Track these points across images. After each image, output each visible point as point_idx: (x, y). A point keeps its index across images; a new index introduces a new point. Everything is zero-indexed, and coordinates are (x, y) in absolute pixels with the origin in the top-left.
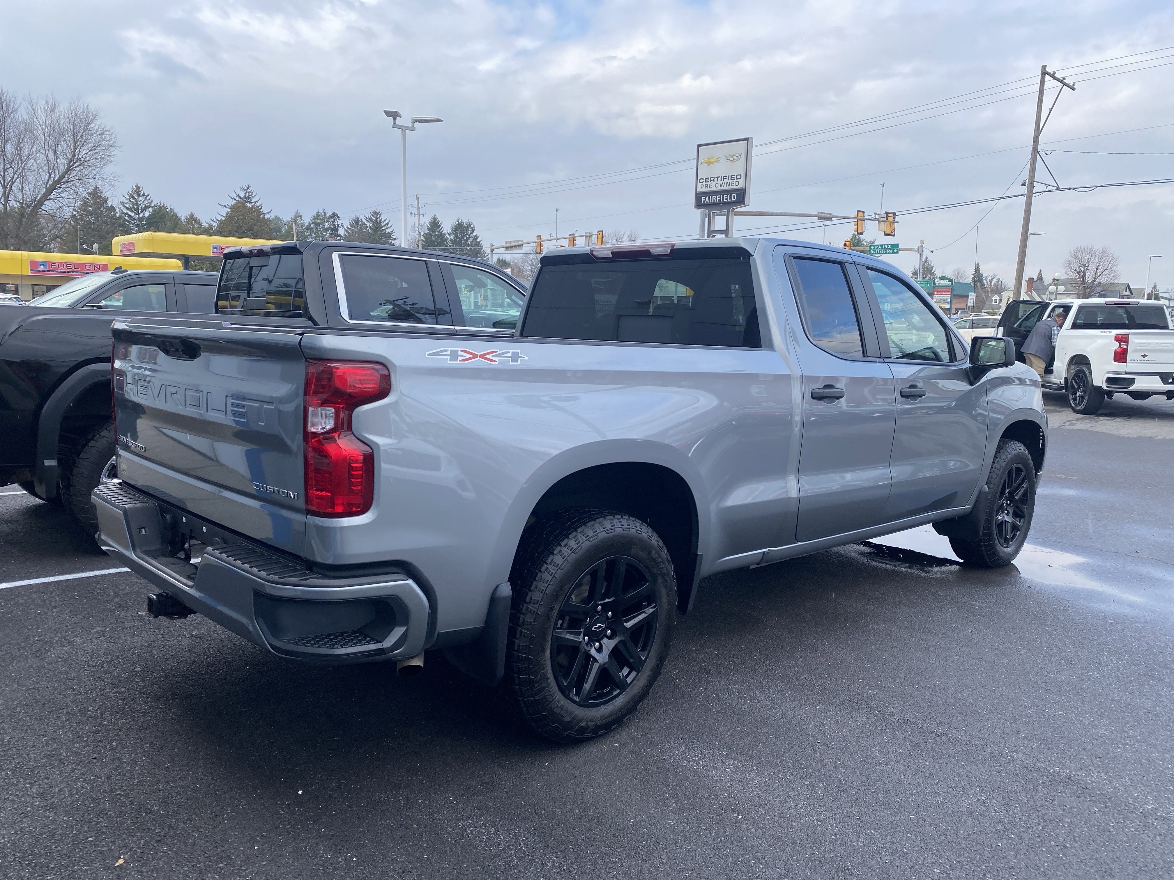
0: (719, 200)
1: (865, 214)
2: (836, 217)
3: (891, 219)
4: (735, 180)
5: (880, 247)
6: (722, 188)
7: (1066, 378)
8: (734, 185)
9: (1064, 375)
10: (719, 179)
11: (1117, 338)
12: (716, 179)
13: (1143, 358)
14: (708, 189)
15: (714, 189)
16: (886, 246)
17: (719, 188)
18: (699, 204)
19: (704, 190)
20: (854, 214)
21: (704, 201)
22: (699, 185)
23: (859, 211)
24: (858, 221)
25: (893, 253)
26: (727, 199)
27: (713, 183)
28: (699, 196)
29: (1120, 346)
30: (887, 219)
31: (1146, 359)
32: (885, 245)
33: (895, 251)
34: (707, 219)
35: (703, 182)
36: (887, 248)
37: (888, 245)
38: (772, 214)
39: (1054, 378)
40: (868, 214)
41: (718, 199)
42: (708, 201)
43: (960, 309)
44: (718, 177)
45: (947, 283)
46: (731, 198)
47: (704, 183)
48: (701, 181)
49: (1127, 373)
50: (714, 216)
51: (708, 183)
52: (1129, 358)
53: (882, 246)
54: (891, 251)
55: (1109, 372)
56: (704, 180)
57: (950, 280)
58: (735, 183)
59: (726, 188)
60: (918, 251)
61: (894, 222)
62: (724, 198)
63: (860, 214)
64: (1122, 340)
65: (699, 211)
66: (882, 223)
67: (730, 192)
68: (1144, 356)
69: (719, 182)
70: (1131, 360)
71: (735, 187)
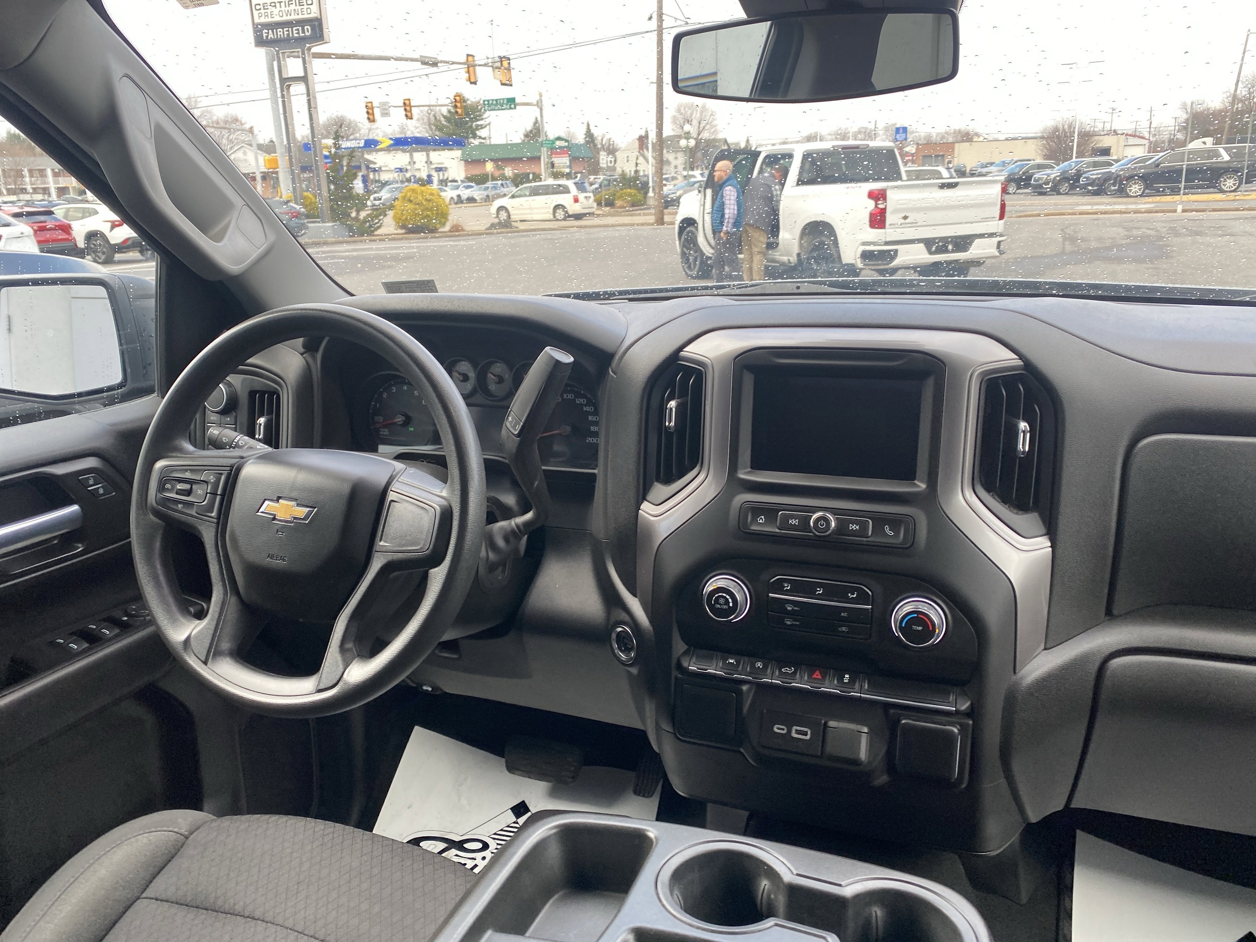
0: (288, 35)
1: (476, 59)
2: (441, 62)
3: (505, 64)
4: (306, 7)
5: (494, 102)
6: (289, 18)
7: (799, 255)
8: (305, 13)
9: (796, 250)
10: (283, 4)
11: (872, 195)
12: (278, 5)
13: (903, 221)
14: (269, 20)
15: (277, 19)
16: (502, 101)
17: (285, 18)
18: (260, 42)
19: (263, 20)
20: (464, 59)
21: (267, 37)
22: (256, 13)
23: (468, 55)
24: (468, 68)
25: (511, 108)
26: (298, 33)
27: (276, 11)
28: (258, 29)
29: (876, 207)
30: (502, 64)
31: (908, 221)
32: (500, 100)
33: (513, 106)
34: (275, 63)
35: (260, 9)
36: (503, 103)
37: (503, 99)
38: (363, 58)
39: (780, 255)
40: (480, 59)
41: (286, 33)
42: (272, 36)
43: (578, 173)
44: (280, 2)
45: (563, 144)
46: (303, 32)
47: (262, 11)
48: (258, 7)
49: (887, 243)
50: (284, 60)
51: (268, 11)
52: (888, 221)
53: (496, 100)
54: (508, 107)
55: (864, 244)
56: (261, 7)
57: (566, 141)
58: (305, 10)
59: (294, 17)
60: (537, 105)
61: (509, 69)
62: (295, 32)
63: (470, 59)
64: (878, 196)
65: (262, 52)
66: (497, 70)
67: (301, 23)
68: (905, 218)
69: (283, 8)
70: (890, 225)
71: (306, 16)
